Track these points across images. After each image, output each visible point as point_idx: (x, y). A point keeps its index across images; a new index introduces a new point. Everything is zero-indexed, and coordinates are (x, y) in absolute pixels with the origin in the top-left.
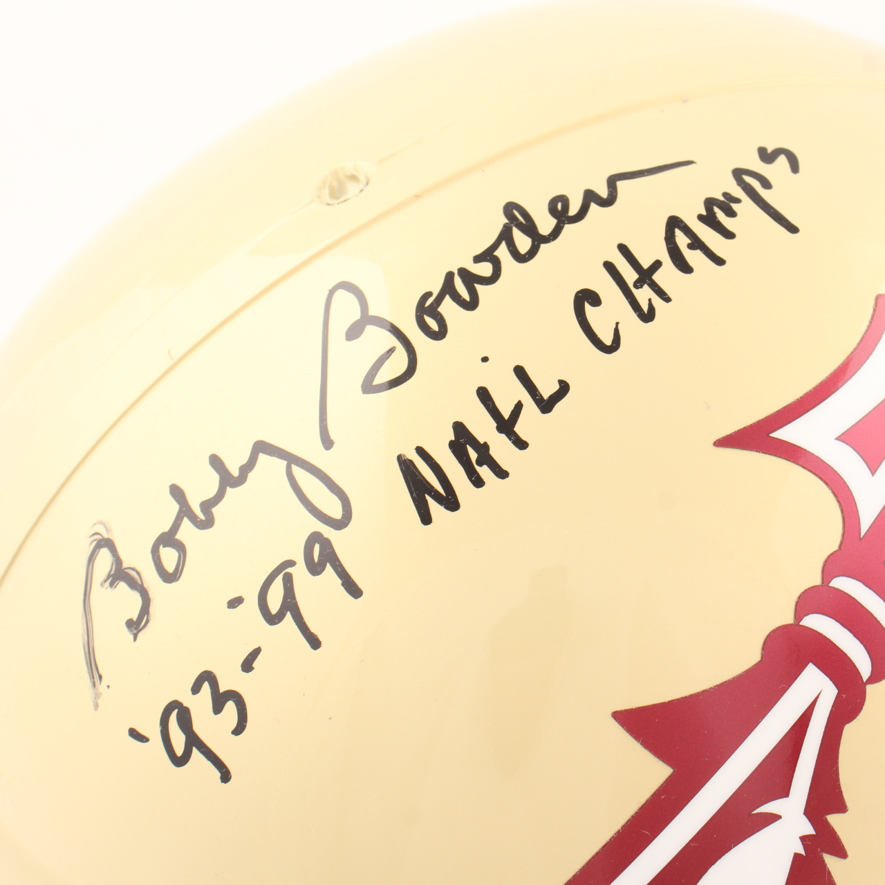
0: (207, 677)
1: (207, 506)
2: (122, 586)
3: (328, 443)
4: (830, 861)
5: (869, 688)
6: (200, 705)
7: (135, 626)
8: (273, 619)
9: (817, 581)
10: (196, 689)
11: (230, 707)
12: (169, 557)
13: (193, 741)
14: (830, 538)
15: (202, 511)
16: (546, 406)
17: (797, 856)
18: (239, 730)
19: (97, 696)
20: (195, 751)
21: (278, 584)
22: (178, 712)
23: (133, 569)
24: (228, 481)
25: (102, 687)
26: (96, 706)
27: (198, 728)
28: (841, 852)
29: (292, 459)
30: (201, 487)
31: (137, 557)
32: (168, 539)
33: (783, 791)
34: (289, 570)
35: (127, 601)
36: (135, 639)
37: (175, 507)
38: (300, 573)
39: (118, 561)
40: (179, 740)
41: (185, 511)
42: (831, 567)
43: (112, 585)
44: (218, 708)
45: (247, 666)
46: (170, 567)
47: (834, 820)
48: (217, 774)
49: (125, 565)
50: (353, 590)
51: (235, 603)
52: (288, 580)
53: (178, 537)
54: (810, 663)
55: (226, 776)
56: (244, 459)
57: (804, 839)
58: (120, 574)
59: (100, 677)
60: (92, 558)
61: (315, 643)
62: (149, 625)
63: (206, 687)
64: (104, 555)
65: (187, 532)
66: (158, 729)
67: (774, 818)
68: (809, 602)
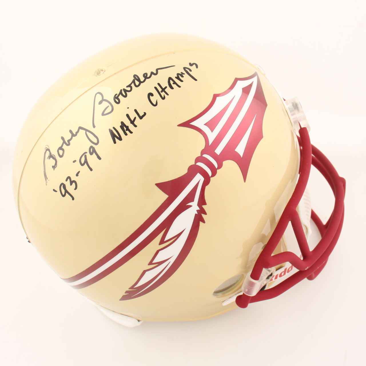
0: (69, 178)
1: (69, 141)
2: (51, 159)
3: (94, 127)
4: (203, 215)
5: (211, 178)
6: (67, 184)
7: (54, 167)
8: (82, 165)
9: (200, 155)
10: (67, 180)
11: (74, 184)
12: (61, 152)
13: (66, 191)
14: (203, 146)
15: (68, 142)
16: (141, 118)
17: (196, 214)
18: (75, 189)
19: (47, 182)
20: (67, 194)
21: (84, 157)
22: (63, 185)
23: (53, 155)
24: (73, 135)
25: (47, 181)
26: (46, 185)
27: (67, 189)
28: (205, 213)
29: (87, 130)
30: (68, 137)
31: (54, 153)
32: (61, 148)
33: (193, 201)
34: (86, 154)
35: (52, 162)
36: (54, 170)
37: (62, 141)
38: (88, 155)
39: (50, 153)
40: (63, 191)
41: (64, 142)
42: (203, 152)
43: (49, 159)
44: (71, 184)
45: (77, 175)
46: (61, 154)
47: (204, 206)
48: (71, 198)
49: (52, 154)
50: (99, 158)
51: (74, 161)
52: (86, 156)
53: (63, 148)
54: (198, 173)
55: (73, 199)
56: (77, 131)
57: (197, 211)
58: (51, 156)
59: (47, 178)
60: (45, 153)
61: (91, 170)
62: (57, 167)
63: (69, 180)
64: (48, 152)
65: (65, 147)
66: (59, 189)
67: (190, 206)
68: (198, 160)
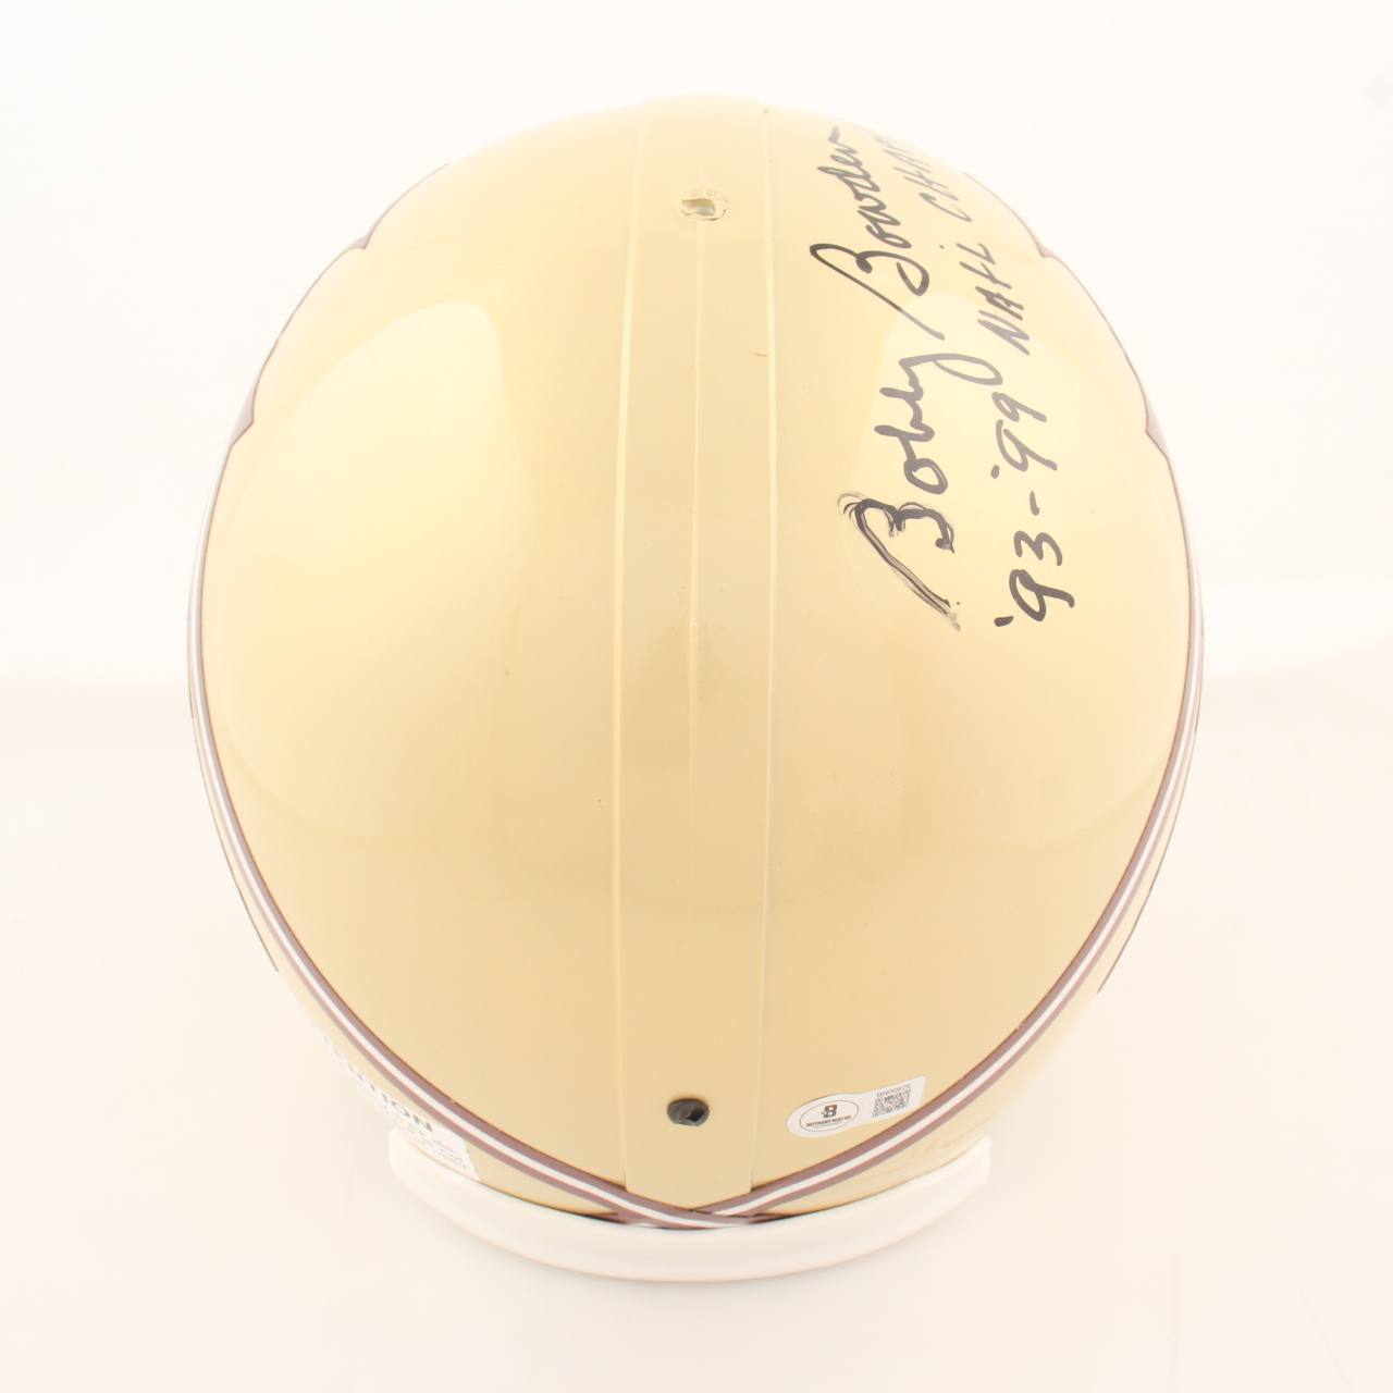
0: (1020, 537)
1: (917, 421)
2: (909, 522)
3: (940, 336)
6: (1028, 562)
7: (945, 542)
8: (1023, 467)
10: (1019, 552)
11: (1045, 546)
12: (924, 474)
13: (1041, 591)
15: (917, 428)
16: (990, 261)
18: (1059, 562)
19: (953, 618)
20: (1046, 598)
21: (1005, 439)
22: (1020, 577)
23: (908, 504)
24: (913, 397)
25: (953, 609)
26: (958, 627)
27: (1039, 580)
29: (934, 358)
30: (900, 414)
31: (900, 493)
32: (912, 464)
34: (1003, 428)
35: (922, 532)
36: (953, 551)
37: (895, 441)
38: (1008, 424)
39: (889, 509)
40: (1030, 598)
41: (905, 438)
43: (899, 529)
44: (1040, 555)
45: (1035, 510)
46: (934, 481)
48: (1066, 603)
49: (897, 507)
50: (1041, 418)
51: (995, 472)
52: (1007, 433)
53: (918, 458)
55: (1071, 602)
56: (907, 379)
58: (898, 517)
59: (946, 602)
60: (862, 525)
61: (1051, 465)
62: (955, 533)
63: (1024, 545)
64: (874, 518)
65: (921, 450)
66: (1014, 603)
